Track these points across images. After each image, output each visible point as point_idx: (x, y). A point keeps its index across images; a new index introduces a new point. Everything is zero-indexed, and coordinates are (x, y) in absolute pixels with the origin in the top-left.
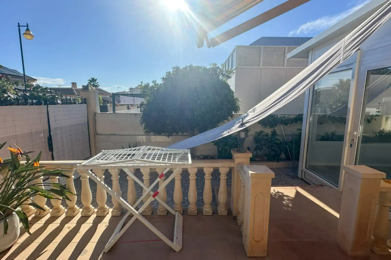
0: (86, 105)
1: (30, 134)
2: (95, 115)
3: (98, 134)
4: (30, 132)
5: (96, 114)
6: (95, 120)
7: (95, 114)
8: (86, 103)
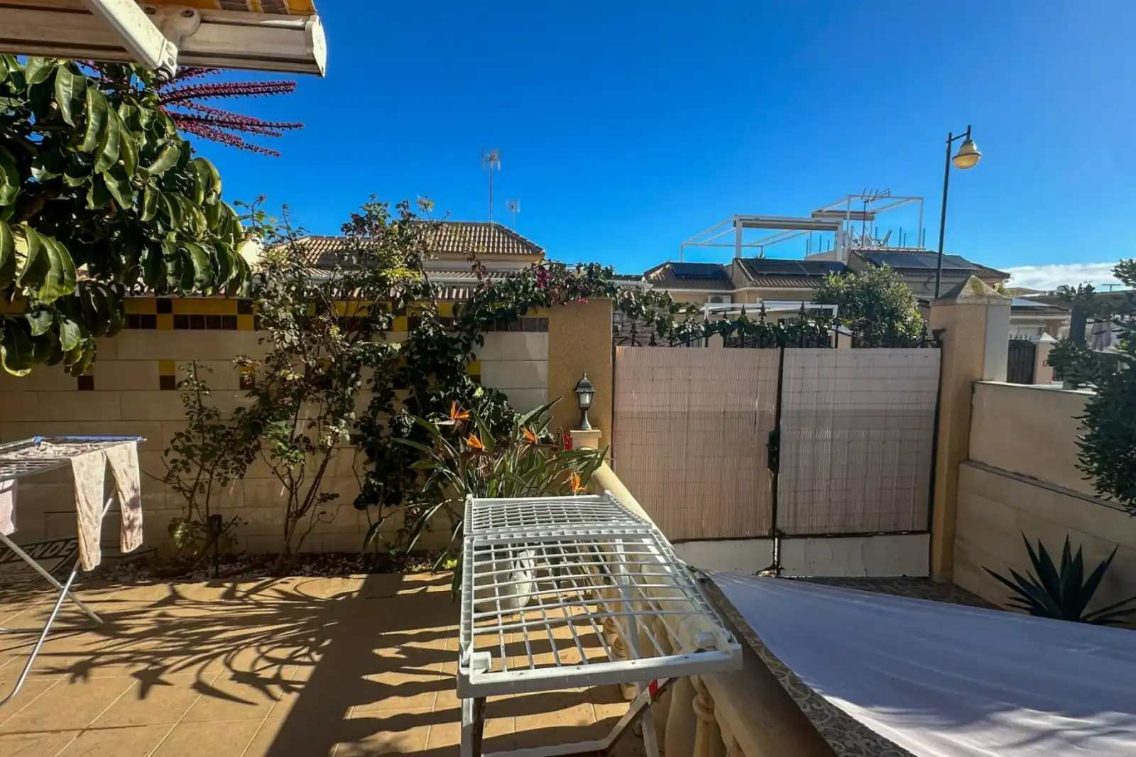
0: (939, 350)
1: (722, 415)
2: (973, 390)
3: (973, 461)
4: (722, 410)
5: (977, 387)
6: (971, 406)
7: (972, 386)
8: (939, 344)
